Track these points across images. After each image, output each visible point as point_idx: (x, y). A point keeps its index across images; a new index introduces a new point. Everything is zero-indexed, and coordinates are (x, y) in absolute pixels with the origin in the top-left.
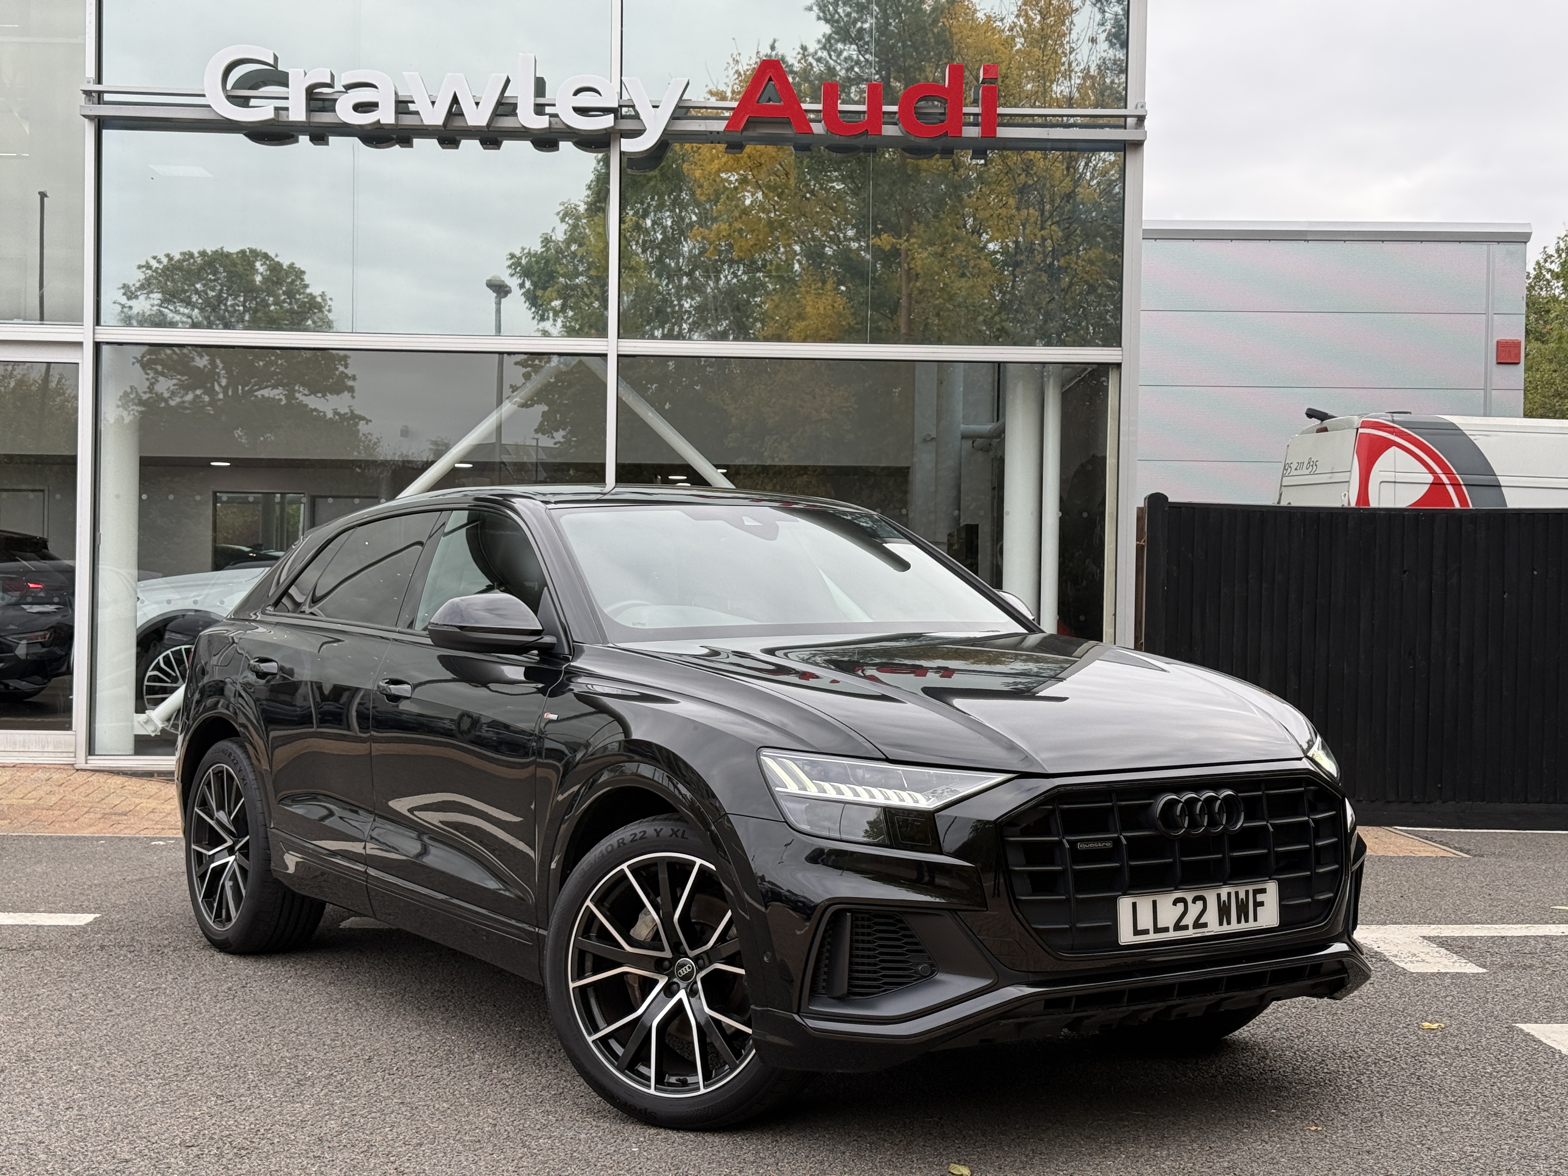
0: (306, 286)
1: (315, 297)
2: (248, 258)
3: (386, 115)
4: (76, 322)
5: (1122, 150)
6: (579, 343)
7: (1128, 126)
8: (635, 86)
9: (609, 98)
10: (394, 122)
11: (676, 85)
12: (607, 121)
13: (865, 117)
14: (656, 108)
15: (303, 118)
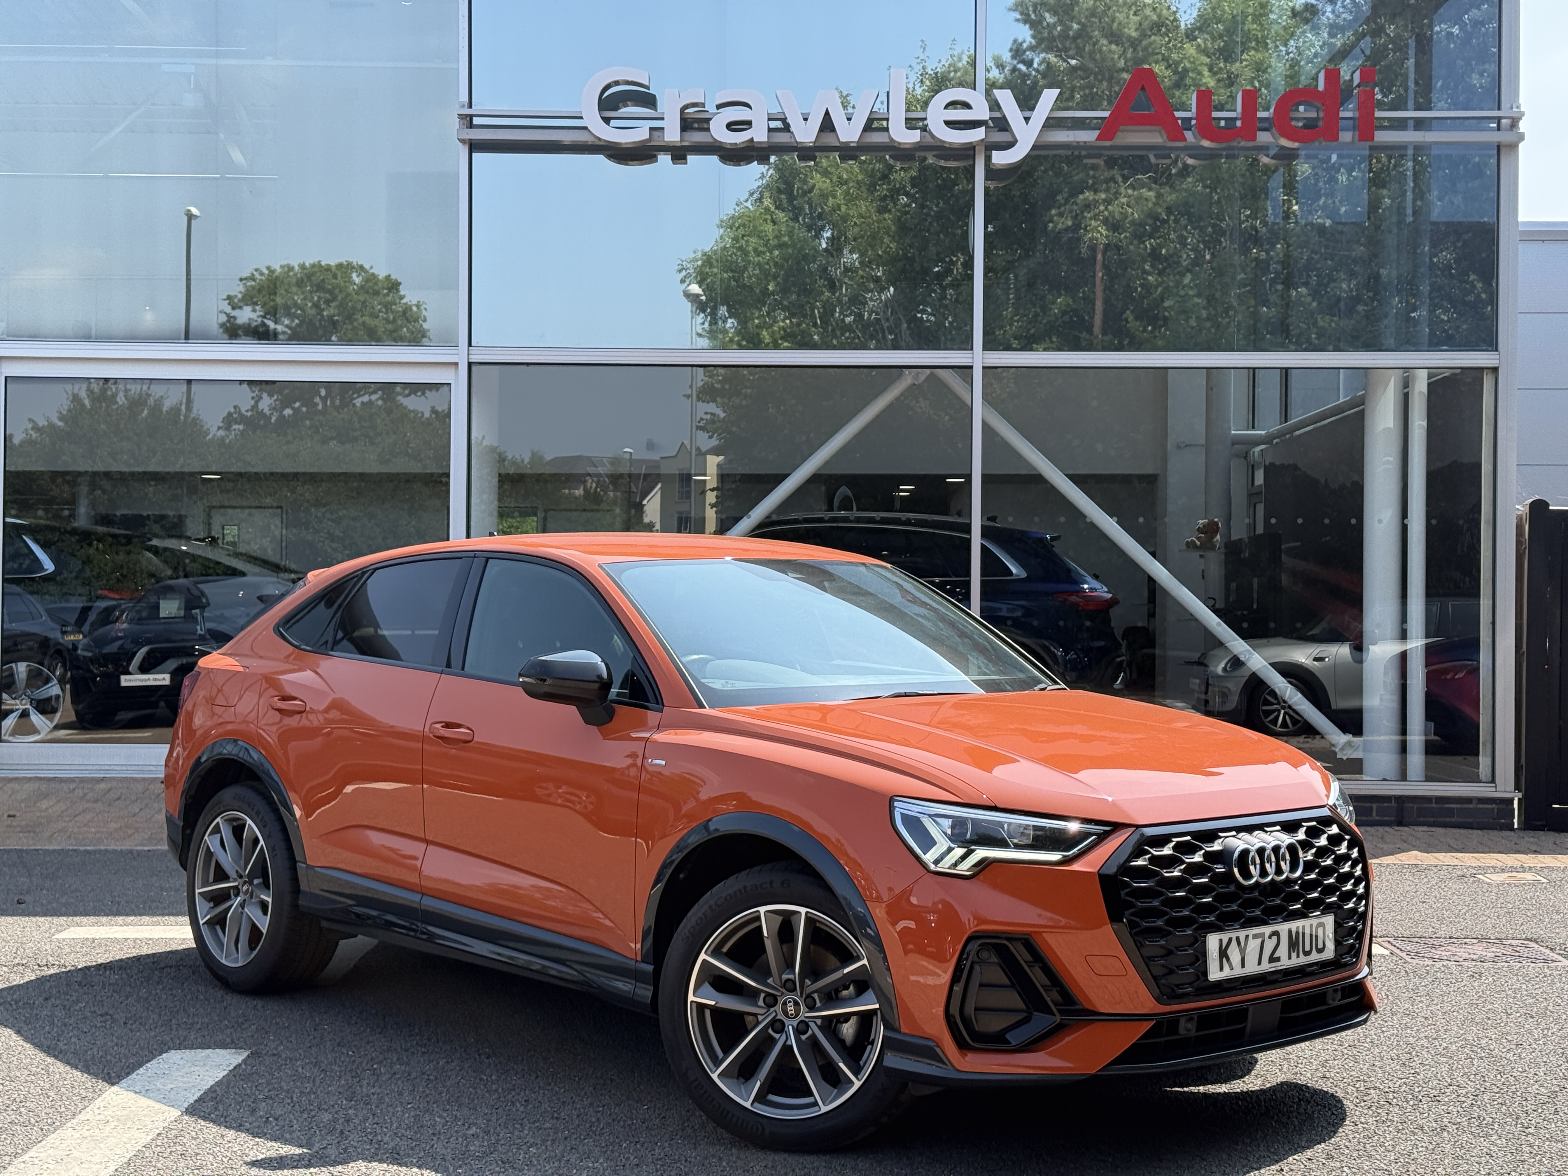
0: (402, 297)
1: (410, 307)
2: (345, 269)
3: (759, 134)
4: (450, 343)
5: (1496, 152)
6: (942, 356)
7: (1502, 127)
8: (1006, 98)
9: (981, 111)
10: (766, 140)
11: (1049, 97)
12: (977, 135)
13: (1239, 123)
14: (1027, 119)
15: (678, 138)
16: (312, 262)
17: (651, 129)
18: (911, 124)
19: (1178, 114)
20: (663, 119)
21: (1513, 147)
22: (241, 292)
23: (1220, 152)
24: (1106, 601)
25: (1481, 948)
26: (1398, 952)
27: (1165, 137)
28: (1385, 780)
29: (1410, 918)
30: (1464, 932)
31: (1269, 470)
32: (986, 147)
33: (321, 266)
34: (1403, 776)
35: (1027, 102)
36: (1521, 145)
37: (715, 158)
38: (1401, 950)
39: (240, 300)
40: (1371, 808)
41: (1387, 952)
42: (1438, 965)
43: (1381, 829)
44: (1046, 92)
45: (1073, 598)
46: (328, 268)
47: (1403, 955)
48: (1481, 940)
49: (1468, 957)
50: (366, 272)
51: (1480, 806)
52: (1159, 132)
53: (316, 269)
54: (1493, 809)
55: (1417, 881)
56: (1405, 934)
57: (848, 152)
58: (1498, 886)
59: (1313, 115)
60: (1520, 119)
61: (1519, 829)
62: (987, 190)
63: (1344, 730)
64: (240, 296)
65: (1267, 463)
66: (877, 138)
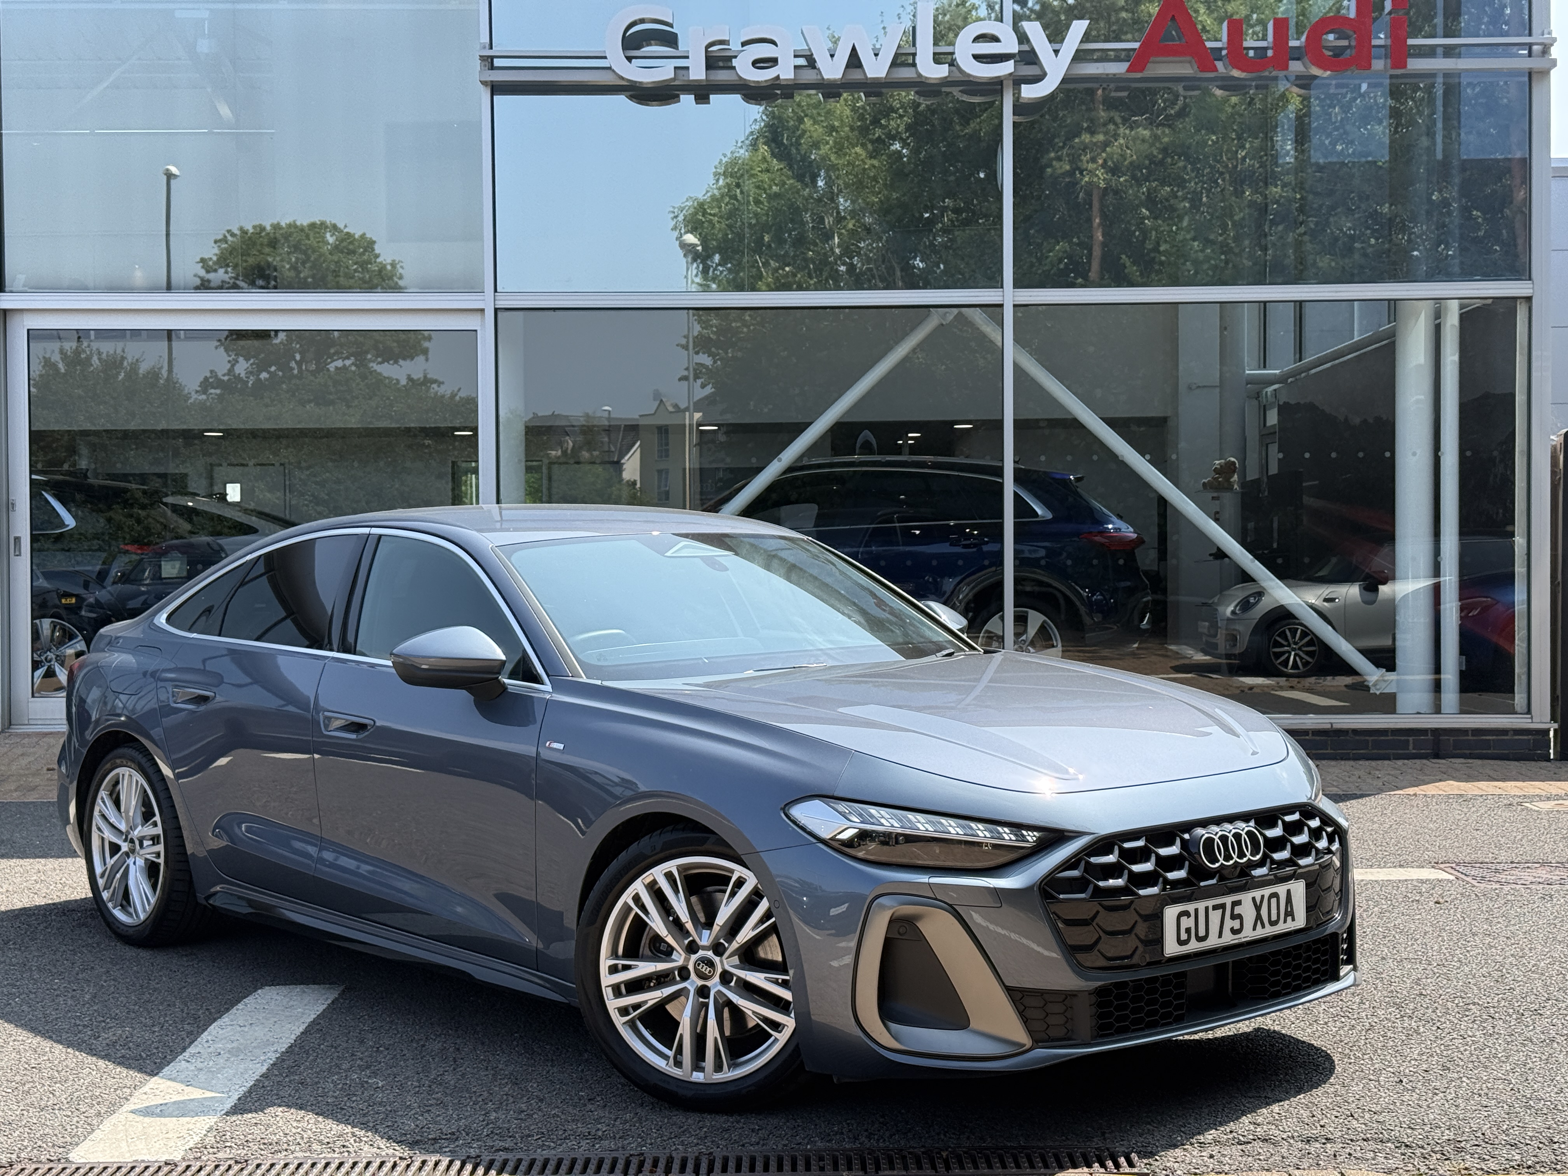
0: (377, 256)
1: (386, 266)
2: (319, 228)
3: (785, 71)
4: (475, 288)
5: (1526, 79)
6: (973, 294)
7: (1534, 53)
8: (1034, 30)
9: (1010, 44)
10: (792, 77)
11: (1079, 28)
12: (1006, 68)
13: (1270, 53)
14: (1056, 52)
15: (703, 77)
16: (288, 222)
17: (676, 68)
18: (938, 58)
19: (1209, 44)
20: (687, 57)
21: (1545, 73)
22: (216, 255)
23: (1248, 83)
24: (1132, 541)
25: (1544, 872)
26: (1463, 876)
27: (1196, 67)
28: (1418, 713)
29: (1468, 845)
30: (1524, 857)
31: (1284, 410)
32: (1014, 81)
33: (296, 226)
34: (1437, 709)
35: (1056, 35)
36: (1552, 72)
37: (738, 97)
38: (1466, 875)
39: (215, 263)
40: (1408, 741)
41: (1452, 877)
42: (1506, 888)
43: (1418, 761)
44: (1075, 23)
45: (1098, 539)
46: (302, 229)
47: (1469, 879)
48: (1544, 864)
49: (1534, 880)
50: (342, 231)
51: (1516, 737)
52: (1190, 62)
53: (293, 230)
54: (1529, 740)
55: (1465, 810)
56: (1467, 859)
57: (874, 88)
58: (1548, 813)
59: (1345, 43)
60: (1552, 45)
61: (1555, 759)
62: (1015, 125)
63: (1378, 665)
64: (215, 258)
65: (1281, 403)
66: (905, 73)
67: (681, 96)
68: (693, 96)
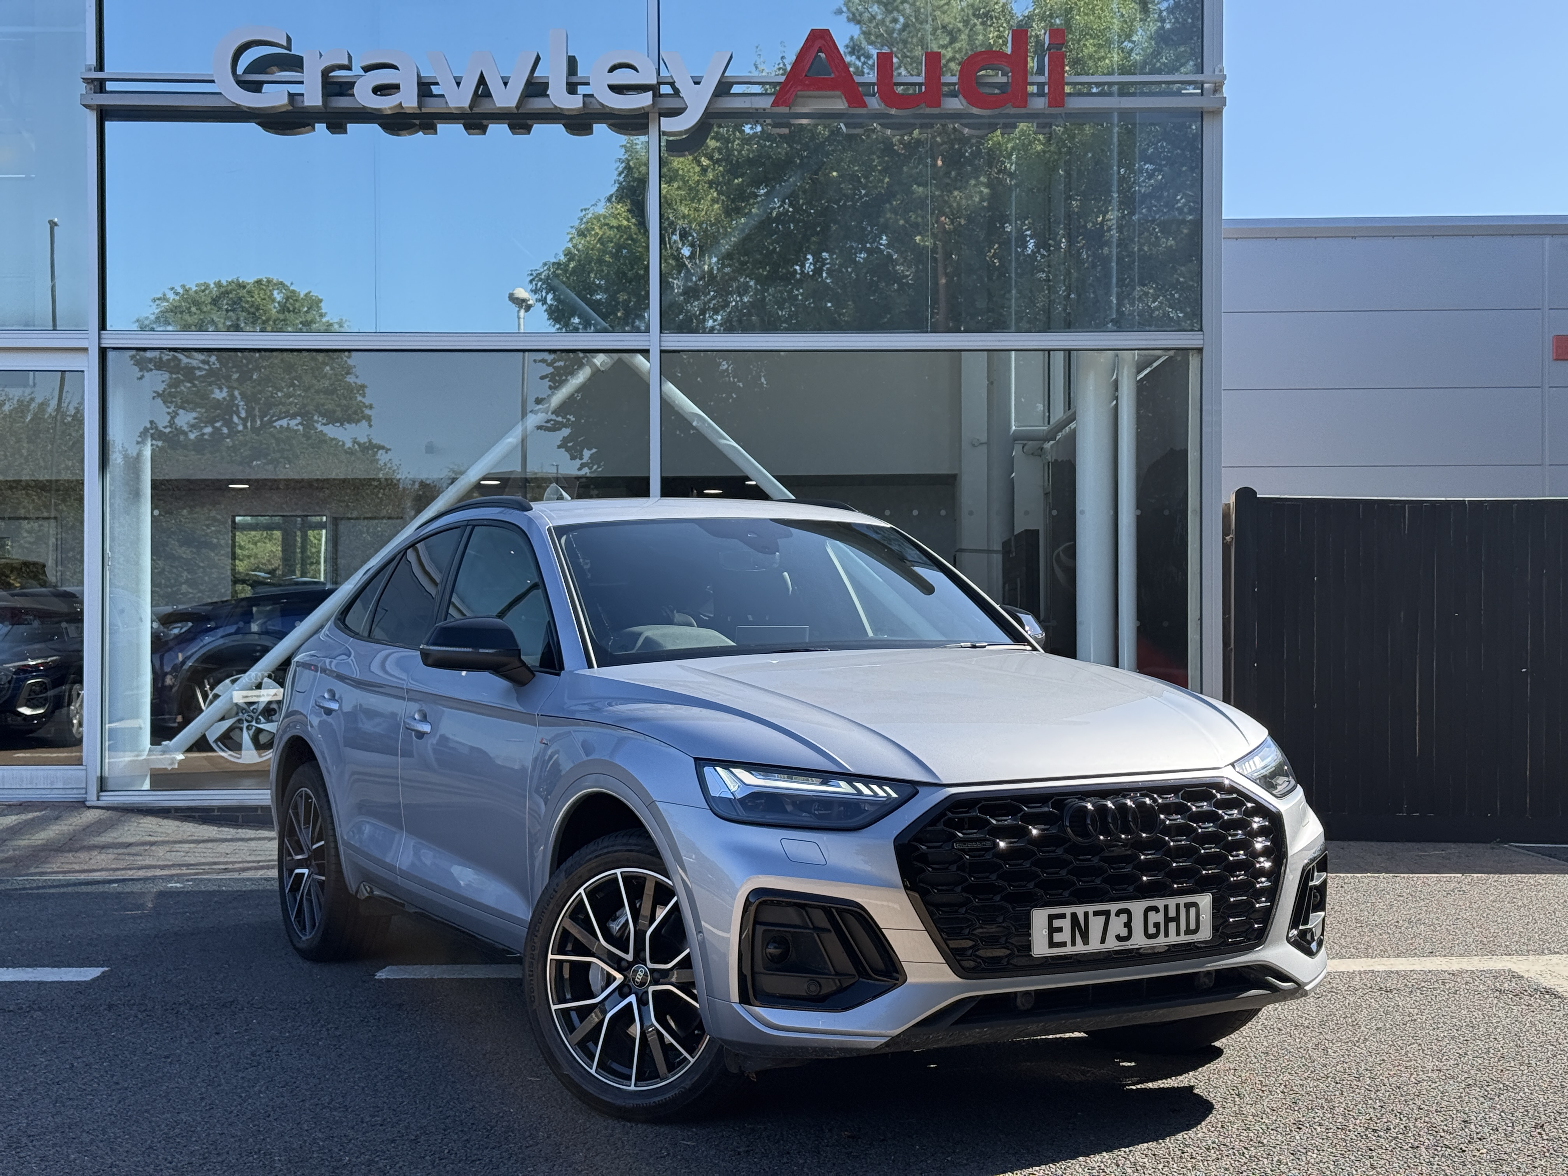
0: (322, 315)
1: (331, 325)
2: (265, 286)
4: (78, 327)
5: (1199, 118)
6: (618, 338)
7: (1205, 92)
9: (647, 74)
12: (645, 100)
13: (923, 89)
15: (319, 103)
17: (291, 94)
18: (572, 88)
19: (857, 78)
21: (1216, 113)
27: (846, 103)
31: (1054, 467)
32: (654, 114)
33: (238, 284)
36: (1224, 111)
39: (152, 322)
46: (245, 287)
50: (287, 288)
52: (840, 97)
60: (1223, 83)
65: (1053, 461)
67: (317, 125)
68: (325, 125)
